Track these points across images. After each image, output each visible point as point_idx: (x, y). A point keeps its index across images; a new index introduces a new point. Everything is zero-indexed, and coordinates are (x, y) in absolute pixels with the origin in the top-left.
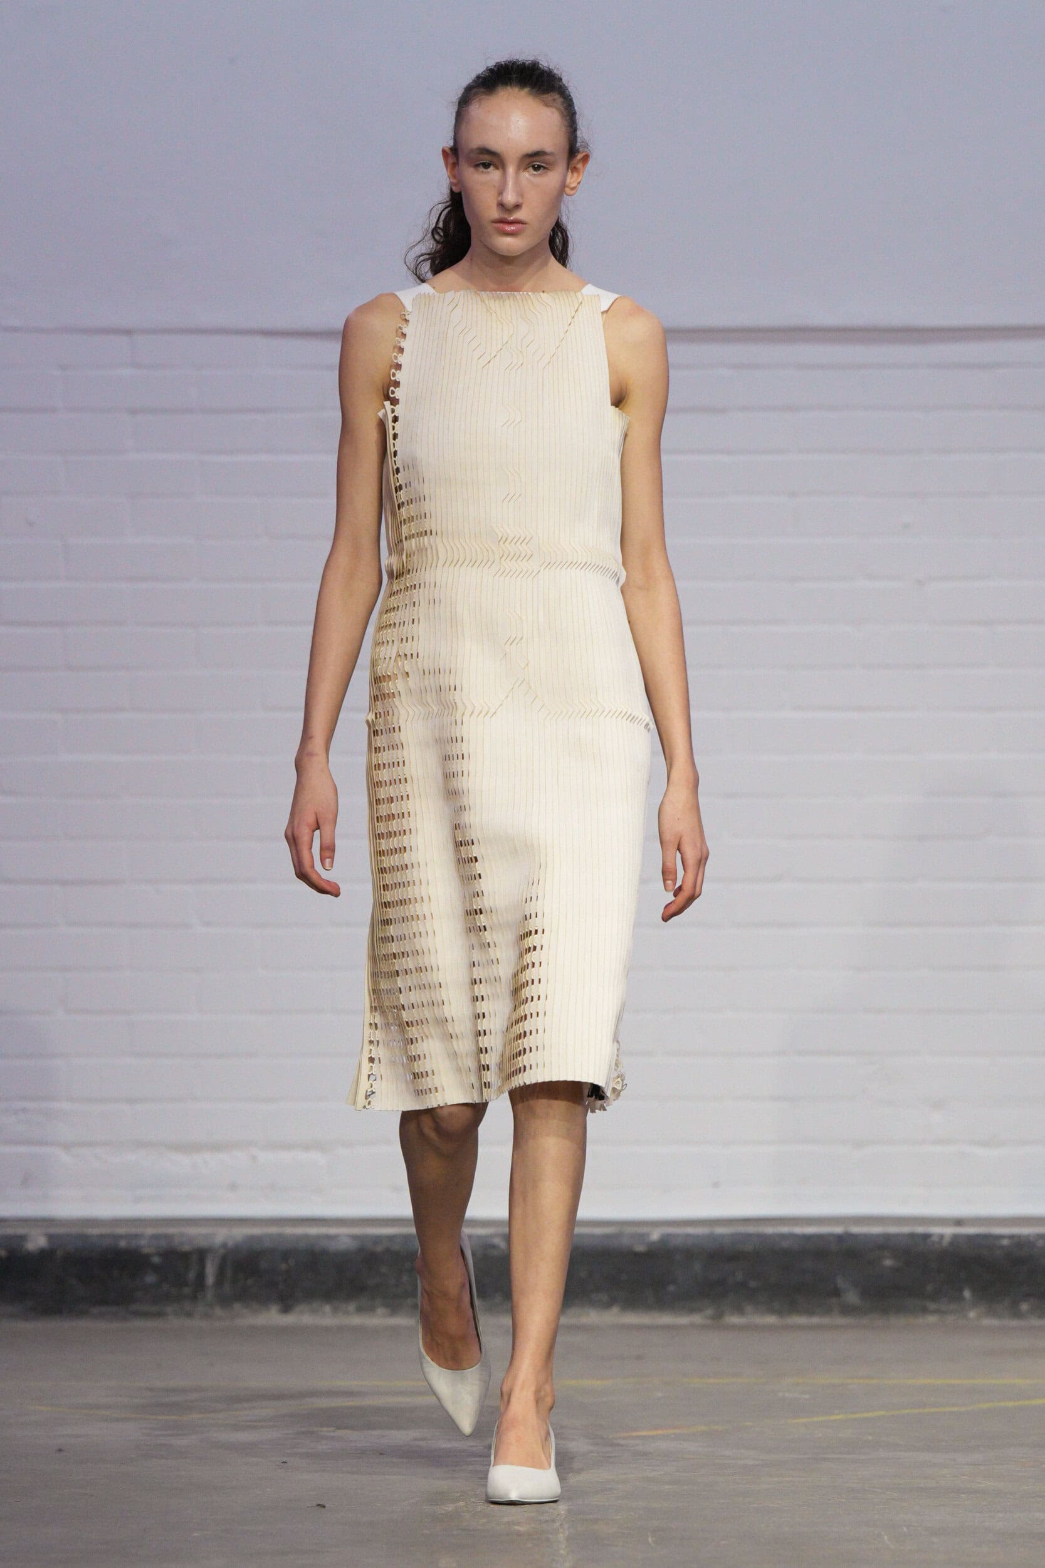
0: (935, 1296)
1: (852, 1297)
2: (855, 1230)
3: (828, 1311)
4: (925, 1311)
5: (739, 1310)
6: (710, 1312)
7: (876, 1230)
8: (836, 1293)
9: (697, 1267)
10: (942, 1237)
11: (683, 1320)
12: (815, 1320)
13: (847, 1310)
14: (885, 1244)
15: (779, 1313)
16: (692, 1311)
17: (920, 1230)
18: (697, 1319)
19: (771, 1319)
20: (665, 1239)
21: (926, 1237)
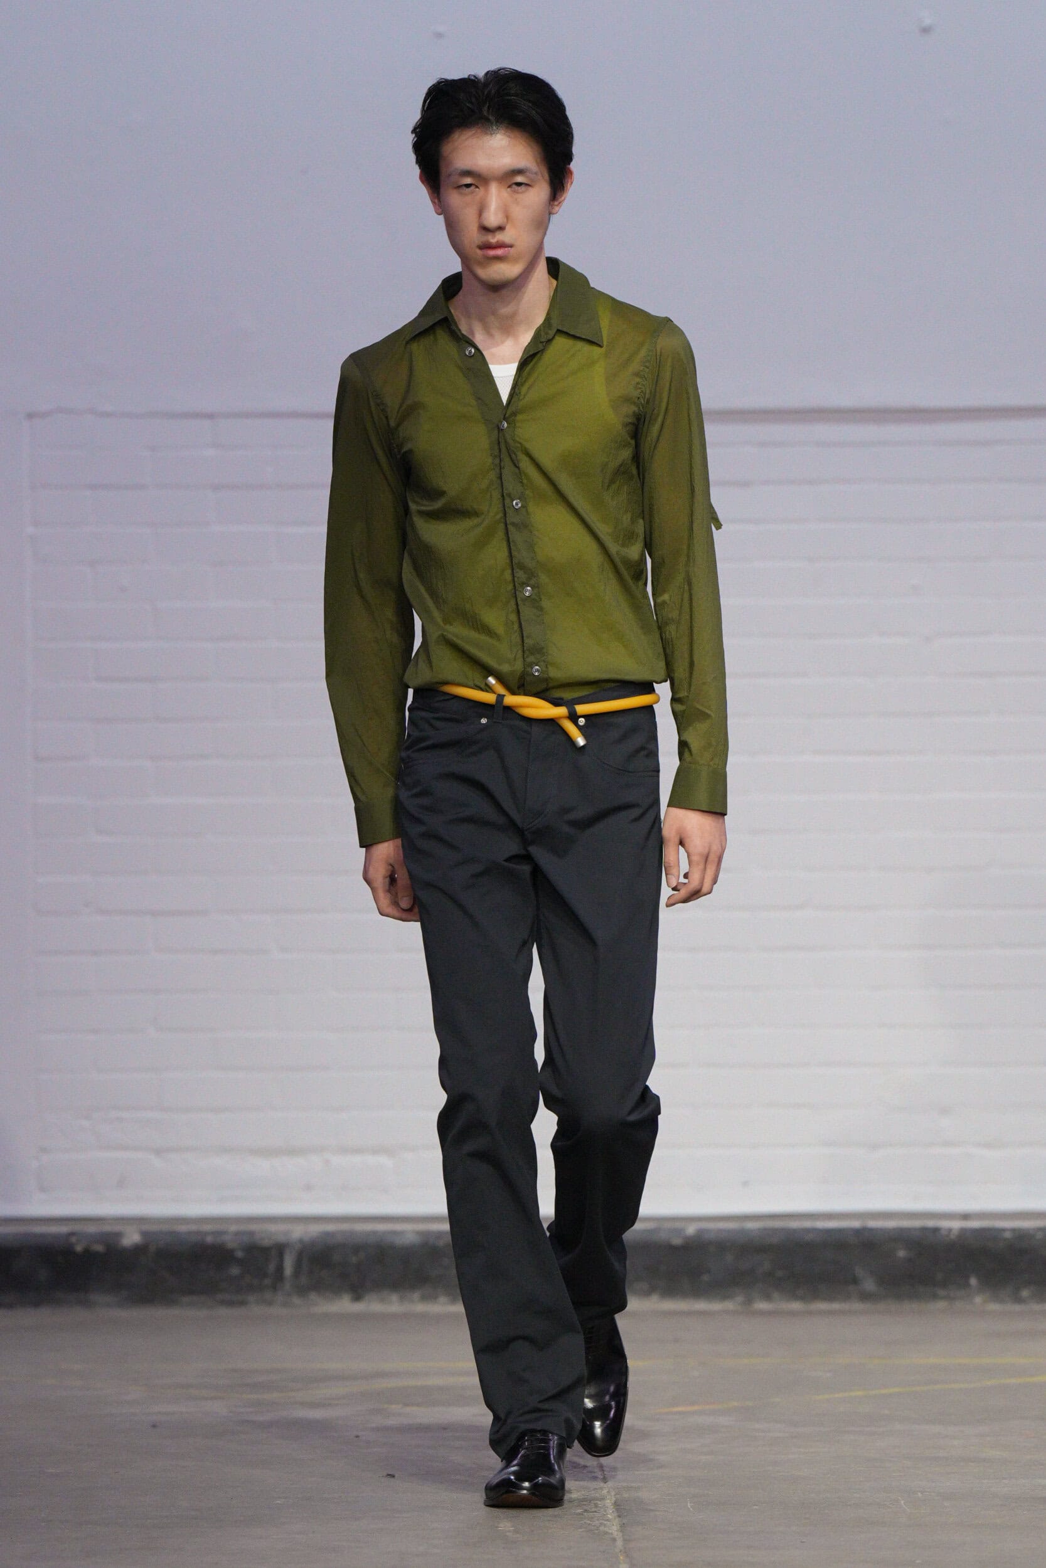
0: (944, 1284)
1: (869, 1285)
2: (872, 1224)
3: (847, 1297)
4: (935, 1297)
5: (768, 1297)
6: (740, 1299)
7: (891, 1224)
8: (855, 1281)
9: (729, 1258)
10: (950, 1230)
11: (716, 1306)
12: (836, 1306)
13: (865, 1297)
14: (901, 1237)
15: (802, 1298)
16: (725, 1298)
17: (931, 1224)
18: (729, 1305)
19: (796, 1306)
20: (700, 1232)
21: (936, 1230)
